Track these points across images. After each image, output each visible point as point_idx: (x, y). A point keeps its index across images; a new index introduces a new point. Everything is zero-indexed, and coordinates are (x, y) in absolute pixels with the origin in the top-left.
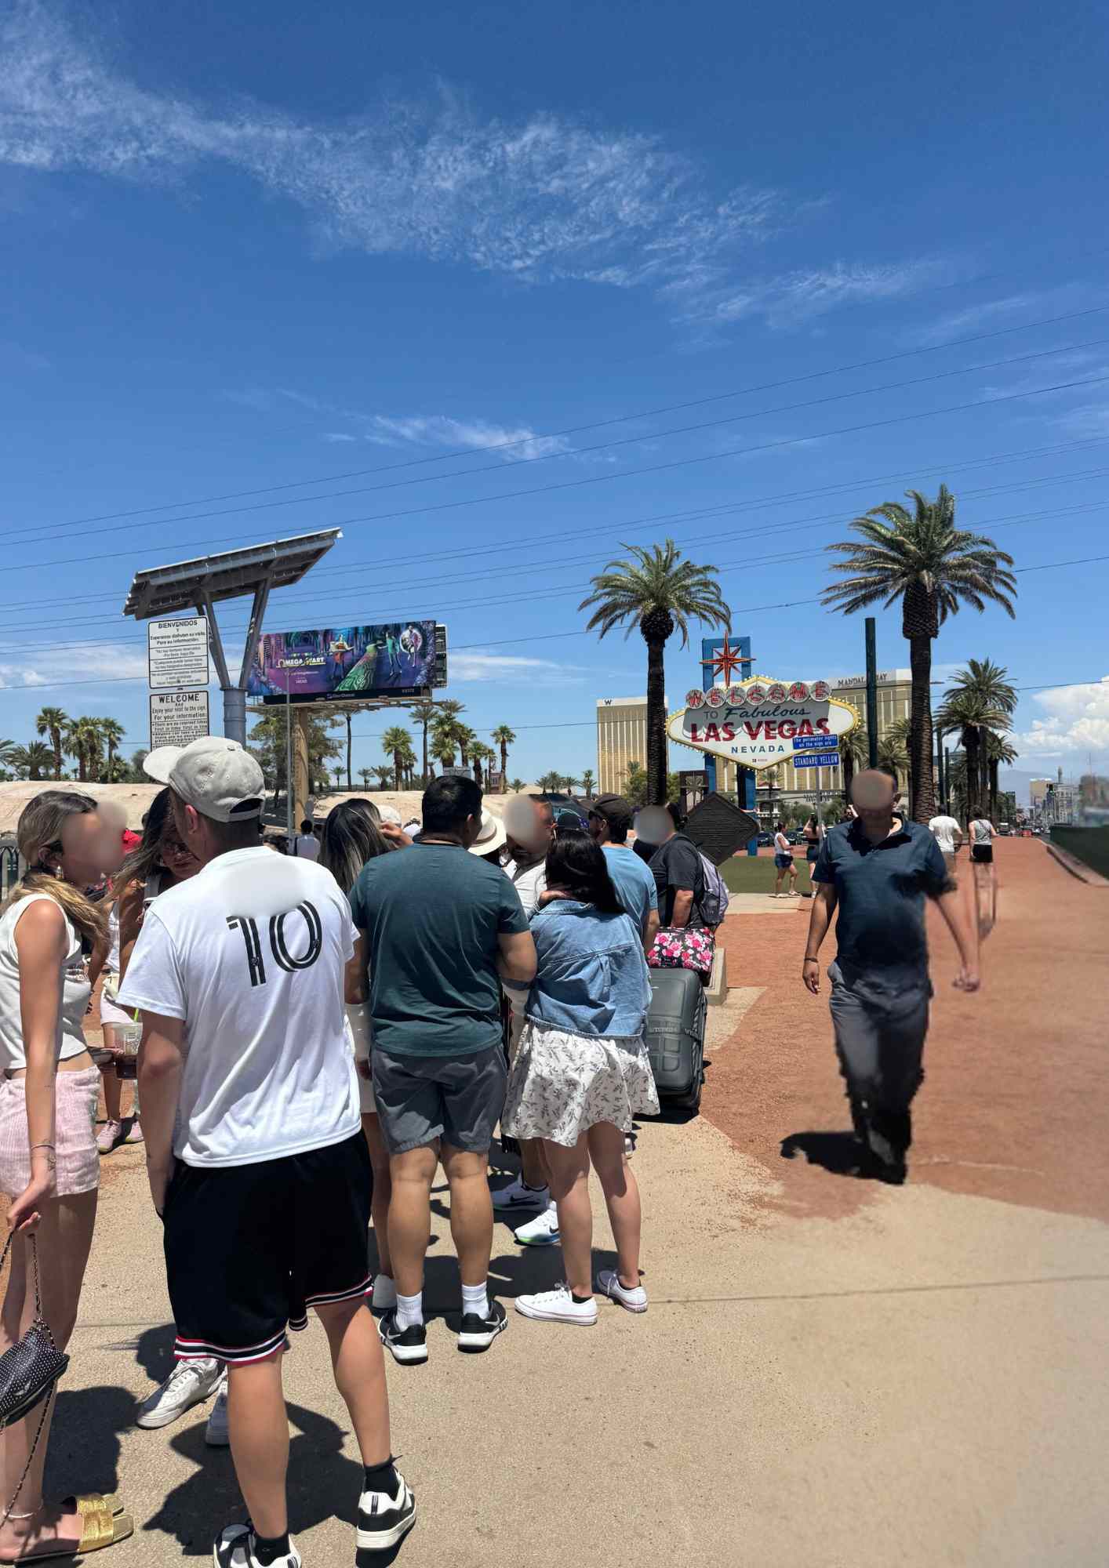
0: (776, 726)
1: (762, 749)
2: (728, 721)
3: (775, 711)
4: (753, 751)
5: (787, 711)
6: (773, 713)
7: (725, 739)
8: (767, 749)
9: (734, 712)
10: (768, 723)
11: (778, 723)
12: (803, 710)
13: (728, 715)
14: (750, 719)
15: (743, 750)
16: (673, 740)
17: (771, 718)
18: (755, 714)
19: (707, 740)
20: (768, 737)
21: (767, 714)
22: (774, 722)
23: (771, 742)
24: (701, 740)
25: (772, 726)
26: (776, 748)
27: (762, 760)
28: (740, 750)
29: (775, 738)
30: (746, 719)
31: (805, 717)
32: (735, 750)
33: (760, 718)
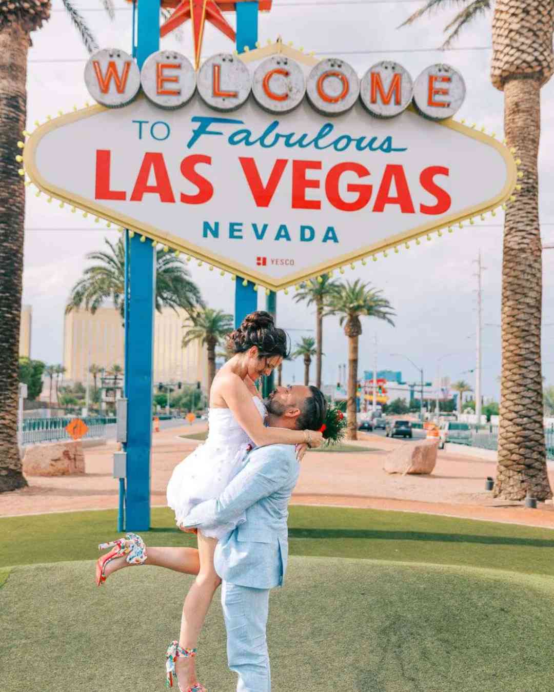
0: (319, 175)
1: (283, 233)
2: (196, 150)
3: (321, 135)
4: (260, 237)
5: (350, 140)
6: (316, 141)
7: (186, 199)
8: (295, 233)
9: (213, 127)
10: (300, 167)
11: (327, 167)
12: (389, 139)
13: (197, 134)
14: (254, 152)
15: (234, 230)
16: (44, 189)
17: (308, 154)
18: (269, 140)
19: (137, 196)
20: (299, 201)
21: (300, 142)
22: (317, 165)
23: (306, 216)
24: (121, 196)
25: (310, 174)
26: (320, 234)
27: (284, 262)
28: (224, 230)
29: (316, 205)
30: (243, 151)
31: (393, 159)
32: (210, 229)
33: (280, 151)
